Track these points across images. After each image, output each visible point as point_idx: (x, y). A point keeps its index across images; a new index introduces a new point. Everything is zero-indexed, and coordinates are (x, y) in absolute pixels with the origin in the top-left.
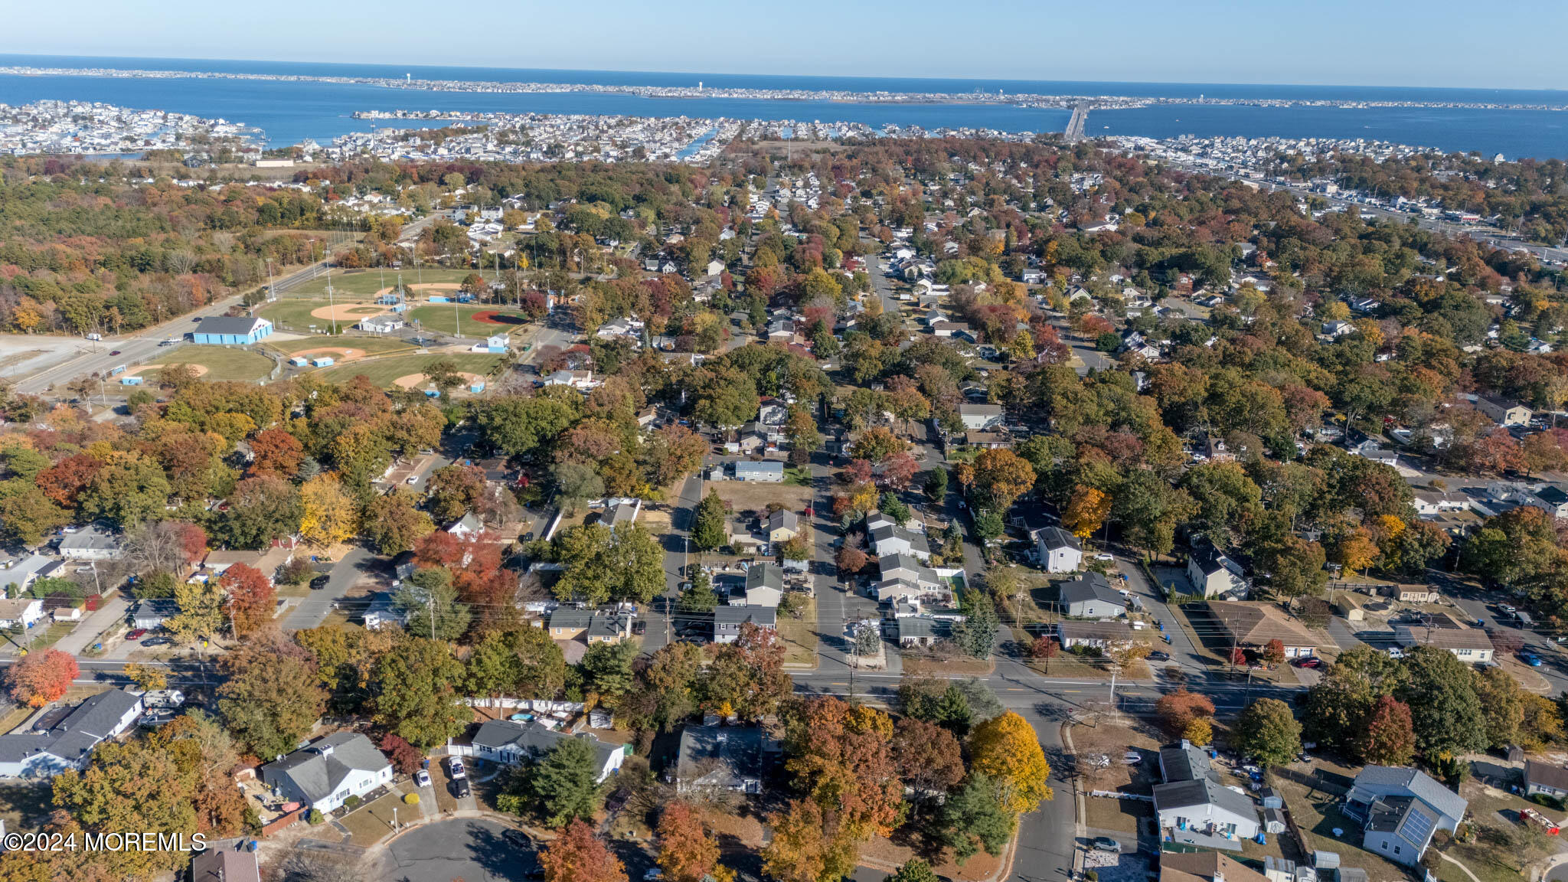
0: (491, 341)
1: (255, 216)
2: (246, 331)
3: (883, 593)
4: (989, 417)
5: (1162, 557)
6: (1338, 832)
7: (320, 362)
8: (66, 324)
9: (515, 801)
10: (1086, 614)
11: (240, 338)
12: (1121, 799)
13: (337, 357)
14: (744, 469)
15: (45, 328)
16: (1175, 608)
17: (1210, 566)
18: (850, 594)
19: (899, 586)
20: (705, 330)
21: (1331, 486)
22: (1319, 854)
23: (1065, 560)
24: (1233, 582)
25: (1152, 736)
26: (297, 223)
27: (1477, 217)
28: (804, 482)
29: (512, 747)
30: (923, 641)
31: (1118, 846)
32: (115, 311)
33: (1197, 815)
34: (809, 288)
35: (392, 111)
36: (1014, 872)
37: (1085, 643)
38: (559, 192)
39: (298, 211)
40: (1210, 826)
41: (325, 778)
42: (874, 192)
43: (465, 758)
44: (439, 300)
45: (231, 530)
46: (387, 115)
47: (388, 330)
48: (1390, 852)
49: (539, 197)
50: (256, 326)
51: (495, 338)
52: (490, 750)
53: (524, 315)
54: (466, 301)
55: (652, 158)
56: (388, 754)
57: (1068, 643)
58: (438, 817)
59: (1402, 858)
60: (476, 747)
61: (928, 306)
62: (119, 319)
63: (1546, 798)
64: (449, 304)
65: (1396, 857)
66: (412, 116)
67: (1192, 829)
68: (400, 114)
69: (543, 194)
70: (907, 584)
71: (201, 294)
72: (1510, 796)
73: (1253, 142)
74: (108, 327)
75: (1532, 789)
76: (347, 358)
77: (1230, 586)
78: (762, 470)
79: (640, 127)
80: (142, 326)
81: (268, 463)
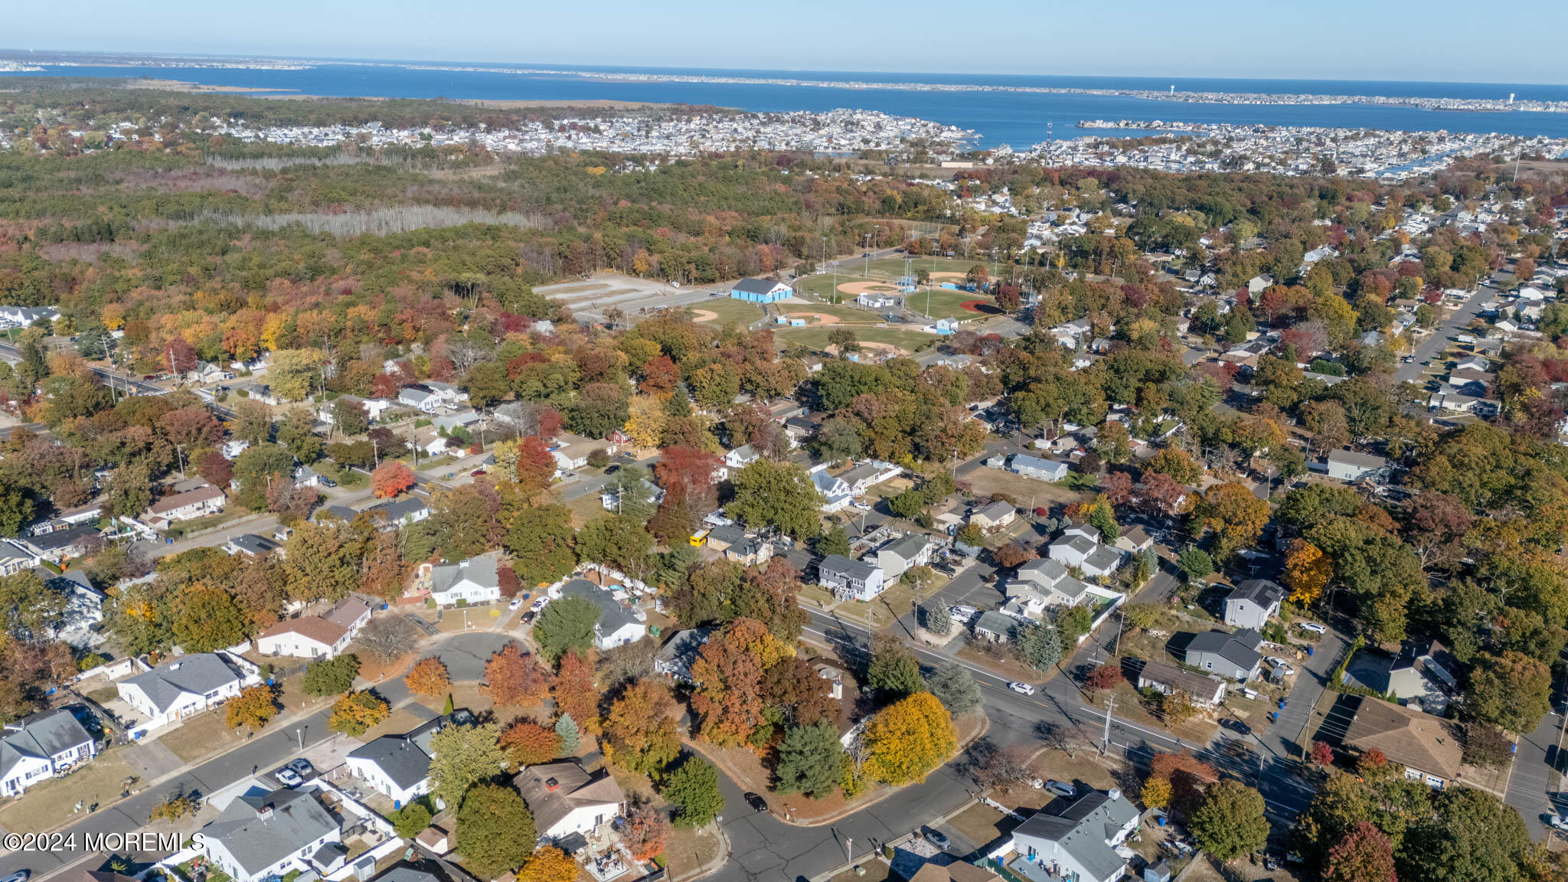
0: (944, 323)
1: (878, 205)
2: (765, 293)
3: (1011, 591)
4: (1363, 469)
5: (1384, 646)
7: (794, 322)
8: (662, 273)
10: (1202, 666)
11: (761, 297)
12: (1008, 816)
13: (810, 320)
14: (1019, 463)
15: (650, 275)
16: (1330, 694)
18: (987, 584)
19: (1026, 587)
20: (1140, 338)
23: (1244, 614)
24: (1428, 689)
26: (909, 214)
28: (1073, 487)
30: (997, 637)
31: (945, 845)
32: (693, 266)
33: (1045, 851)
35: (1116, 121)
36: (833, 824)
37: (1162, 689)
38: (1173, 201)
39: (911, 204)
40: (1054, 866)
41: (451, 580)
44: (949, 287)
46: (1111, 125)
47: (877, 305)
50: (776, 288)
54: (971, 290)
57: (1141, 683)
58: (499, 631)
61: (1479, 352)
62: (694, 273)
64: (957, 291)
66: (1134, 126)
67: (1040, 863)
68: (1122, 124)
69: (1156, 202)
70: (1035, 586)
71: (769, 262)
74: (688, 280)
76: (823, 322)
78: (1037, 467)
80: (713, 281)
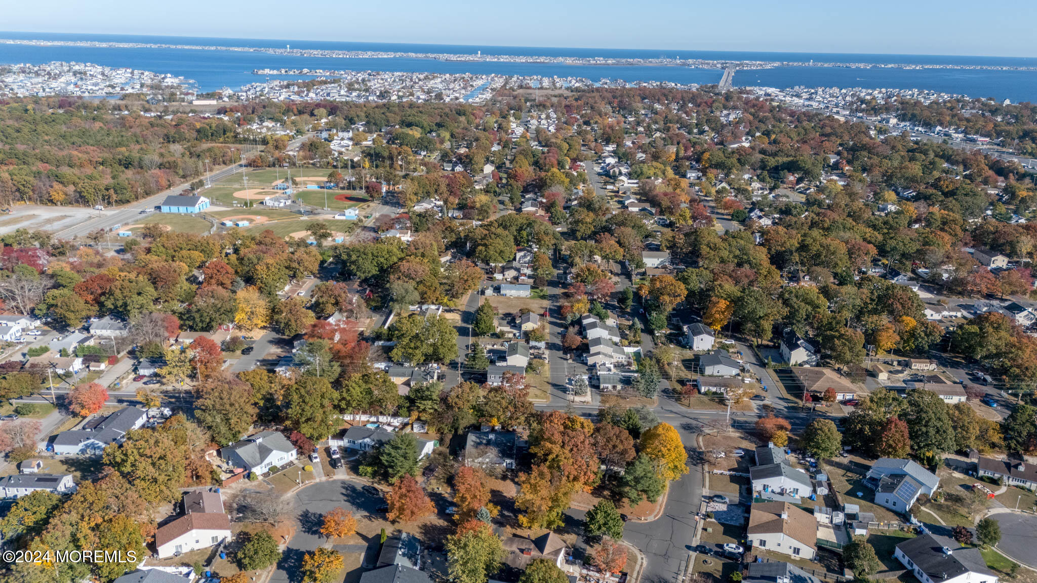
0: (347, 212)
1: (195, 135)
2: (193, 205)
3: (591, 361)
4: (661, 260)
5: (765, 342)
6: (860, 494)
7: (241, 224)
8: (81, 199)
9: (369, 469)
10: (716, 374)
11: (190, 209)
12: (731, 476)
13: (251, 221)
14: (506, 289)
15: (68, 202)
16: (771, 371)
17: (793, 346)
18: (570, 361)
19: (601, 356)
20: (482, 206)
21: (872, 300)
22: (847, 505)
23: (704, 343)
24: (808, 356)
25: (751, 442)
26: (221, 140)
27: (988, 139)
28: (543, 297)
29: (367, 440)
30: (614, 387)
31: (727, 500)
32: (112, 191)
33: (775, 483)
34: (548, 181)
35: (278, 69)
36: (665, 513)
37: (714, 389)
38: (388, 121)
39: (222, 131)
40: (782, 490)
41: (258, 455)
42: (592, 121)
43: (340, 447)
44: (313, 187)
45: (194, 319)
46: (275, 72)
47: (282, 205)
48: (890, 505)
49: (375, 124)
50: (200, 201)
51: (350, 210)
52: (354, 442)
53: (366, 196)
54: (330, 188)
55: (447, 100)
56: (295, 443)
57: (703, 389)
58: (324, 479)
59: (897, 508)
60: (346, 440)
61: (624, 193)
62: (114, 197)
63: (989, 478)
64: (319, 189)
65: (894, 508)
66: (291, 73)
67: (773, 492)
68: (283, 71)
69: (378, 122)
70: (605, 355)
71: (164, 182)
72: (967, 477)
73: (844, 91)
74: (108, 202)
75: (981, 473)
76: (257, 221)
77: (806, 358)
78: (518, 290)
79: (439, 80)
80: (128, 201)
81: (213, 281)
